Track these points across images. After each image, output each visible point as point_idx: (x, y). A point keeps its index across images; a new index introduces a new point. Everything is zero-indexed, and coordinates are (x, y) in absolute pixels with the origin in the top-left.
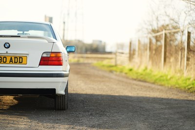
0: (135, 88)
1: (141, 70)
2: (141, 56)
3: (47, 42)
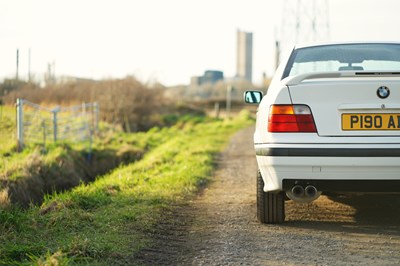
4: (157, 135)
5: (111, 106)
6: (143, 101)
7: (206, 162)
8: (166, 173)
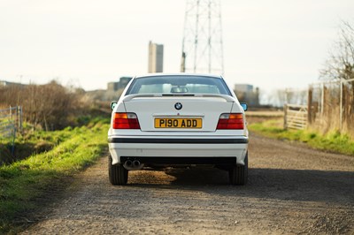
0: (326, 162)
1: (329, 137)
2: (329, 113)
3: (225, 101)
4: (68, 133)
5: (34, 109)
6: (61, 105)
7: (96, 151)
8: (65, 159)
